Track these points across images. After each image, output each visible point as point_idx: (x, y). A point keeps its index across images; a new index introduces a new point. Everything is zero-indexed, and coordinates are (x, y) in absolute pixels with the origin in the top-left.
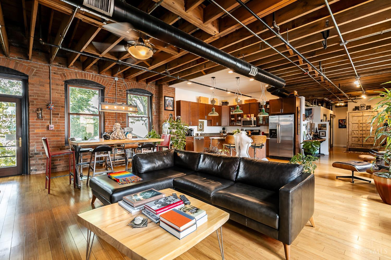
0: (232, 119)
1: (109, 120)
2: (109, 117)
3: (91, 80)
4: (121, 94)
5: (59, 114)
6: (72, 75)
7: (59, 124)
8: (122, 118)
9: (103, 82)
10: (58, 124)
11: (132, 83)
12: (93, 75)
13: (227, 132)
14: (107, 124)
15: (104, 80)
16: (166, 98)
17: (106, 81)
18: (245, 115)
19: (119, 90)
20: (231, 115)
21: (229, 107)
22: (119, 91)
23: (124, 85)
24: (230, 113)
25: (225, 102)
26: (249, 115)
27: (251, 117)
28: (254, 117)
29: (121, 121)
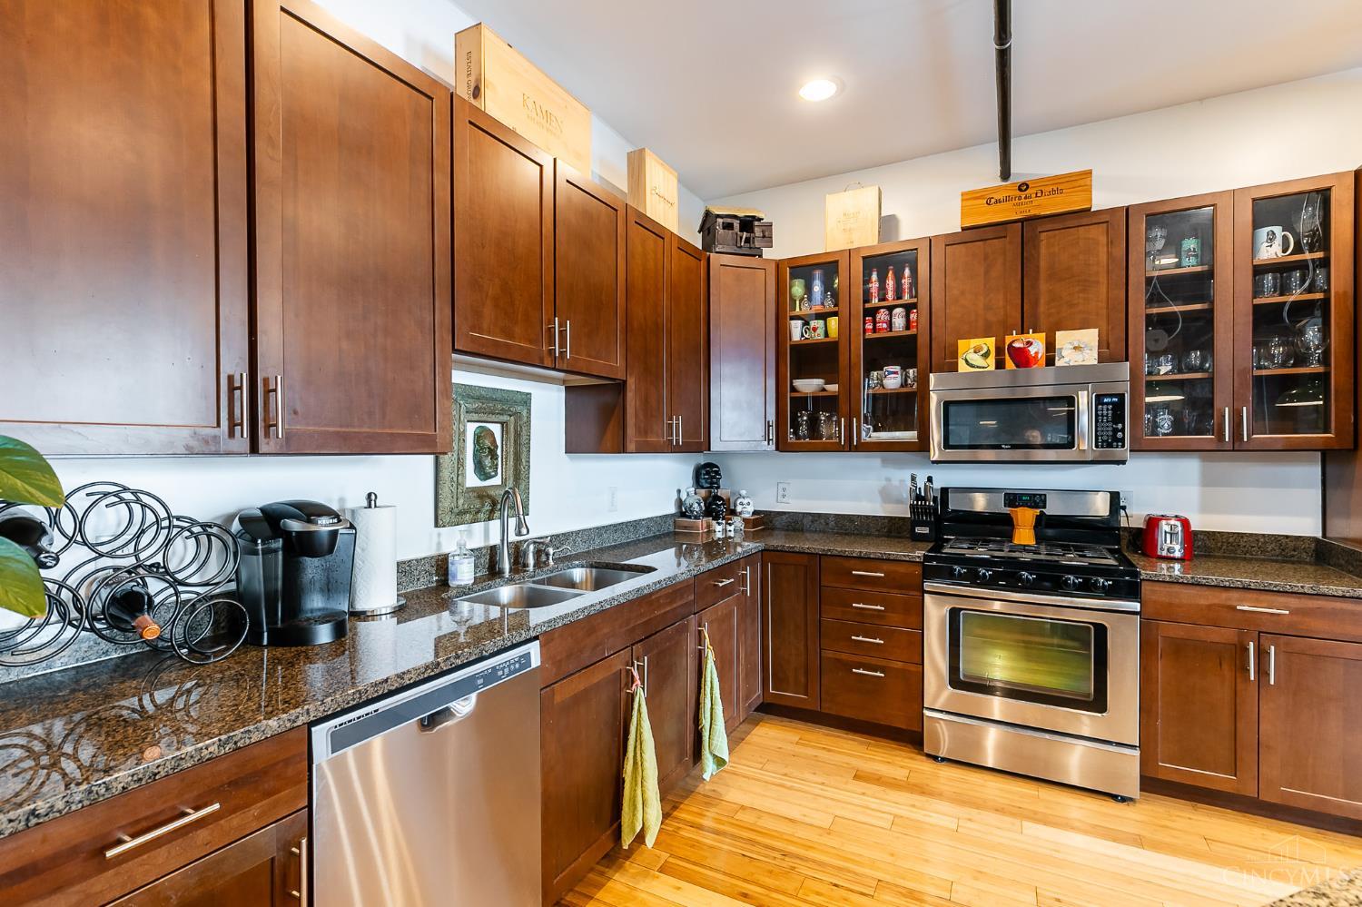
0: (808, 386)
13: (747, 508)
18: (975, 342)
20: (796, 348)
21: (772, 270)
24: (781, 332)
25: (736, 224)
26: (1030, 343)
27: (1050, 361)
28: (1096, 362)
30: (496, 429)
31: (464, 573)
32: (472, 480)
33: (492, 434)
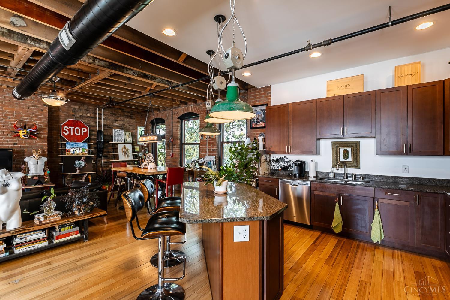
2: (202, 145)
3: (191, 112)
5: (175, 145)
6: (181, 111)
7: (176, 153)
14: (201, 152)
15: (198, 108)
29: (212, 149)
31: (331, 176)
33: (347, 151)
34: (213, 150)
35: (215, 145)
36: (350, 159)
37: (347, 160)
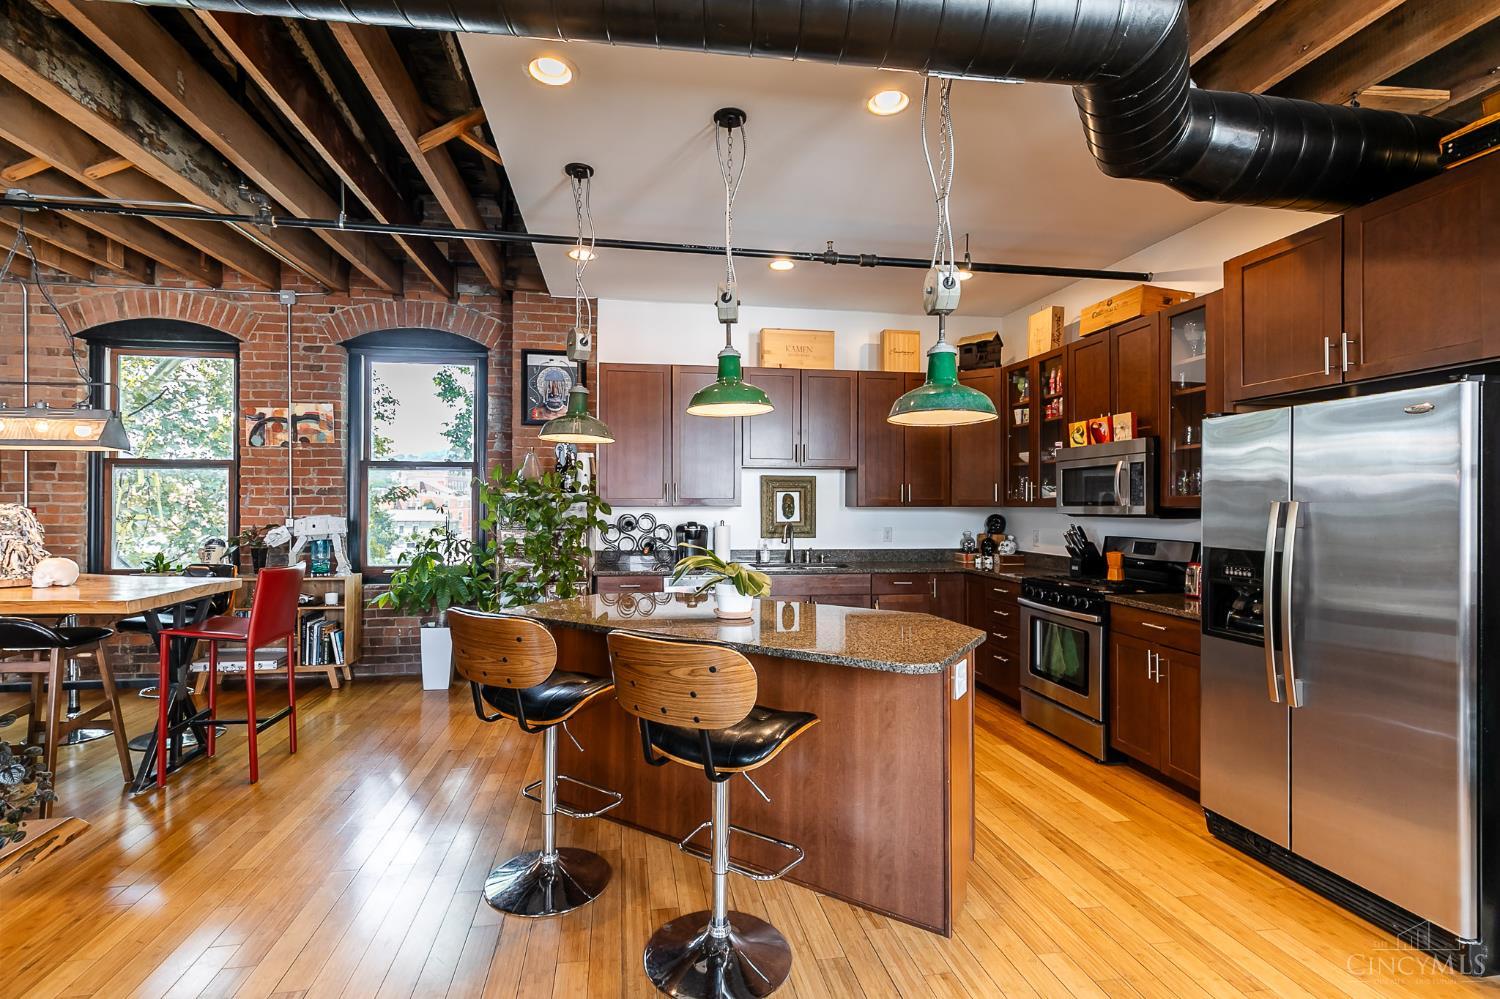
0: (1025, 457)
1: (254, 481)
2: (258, 471)
3: (177, 317)
4: (311, 363)
5: (55, 464)
6: (104, 305)
7: (57, 503)
8: (321, 472)
9: (229, 319)
10: (51, 503)
11: (368, 310)
12: (186, 297)
13: (1007, 548)
14: (247, 502)
15: (233, 310)
16: (533, 360)
17: (244, 314)
18: (1077, 425)
19: (302, 344)
20: (1016, 430)
21: (1005, 373)
22: (305, 349)
23: (328, 323)
25: (974, 348)
26: (1100, 425)
27: (1112, 439)
28: (1130, 438)
29: (315, 488)
30: (796, 496)
31: (765, 557)
32: (780, 518)
33: (792, 499)
34: (321, 492)
35: (332, 472)
36: (796, 517)
37: (791, 520)
